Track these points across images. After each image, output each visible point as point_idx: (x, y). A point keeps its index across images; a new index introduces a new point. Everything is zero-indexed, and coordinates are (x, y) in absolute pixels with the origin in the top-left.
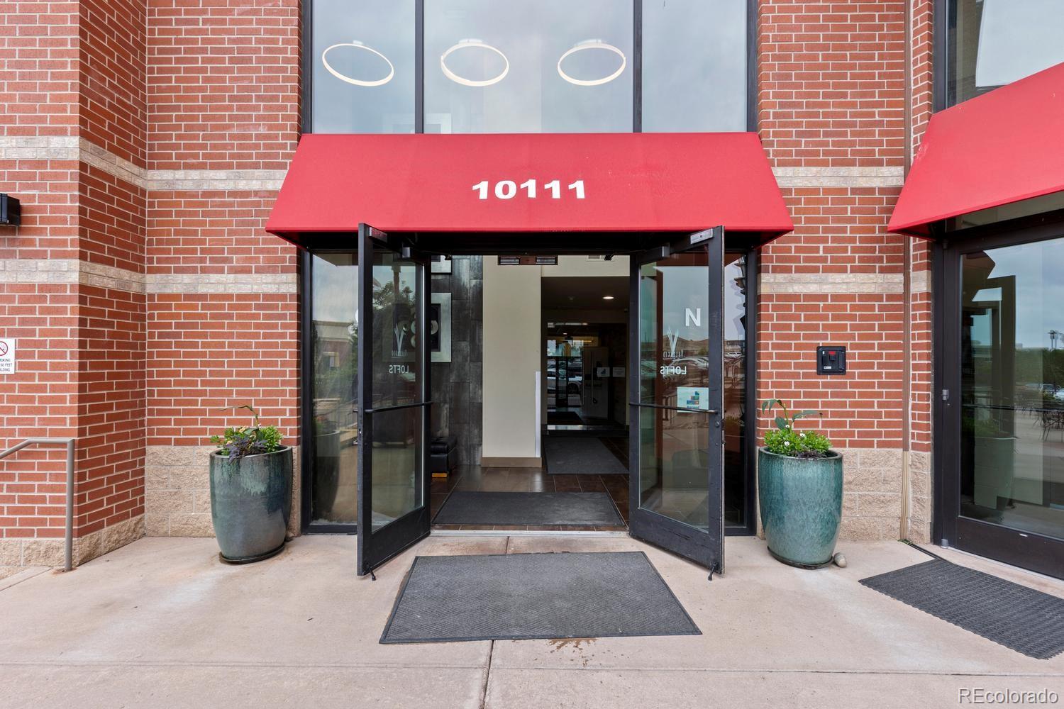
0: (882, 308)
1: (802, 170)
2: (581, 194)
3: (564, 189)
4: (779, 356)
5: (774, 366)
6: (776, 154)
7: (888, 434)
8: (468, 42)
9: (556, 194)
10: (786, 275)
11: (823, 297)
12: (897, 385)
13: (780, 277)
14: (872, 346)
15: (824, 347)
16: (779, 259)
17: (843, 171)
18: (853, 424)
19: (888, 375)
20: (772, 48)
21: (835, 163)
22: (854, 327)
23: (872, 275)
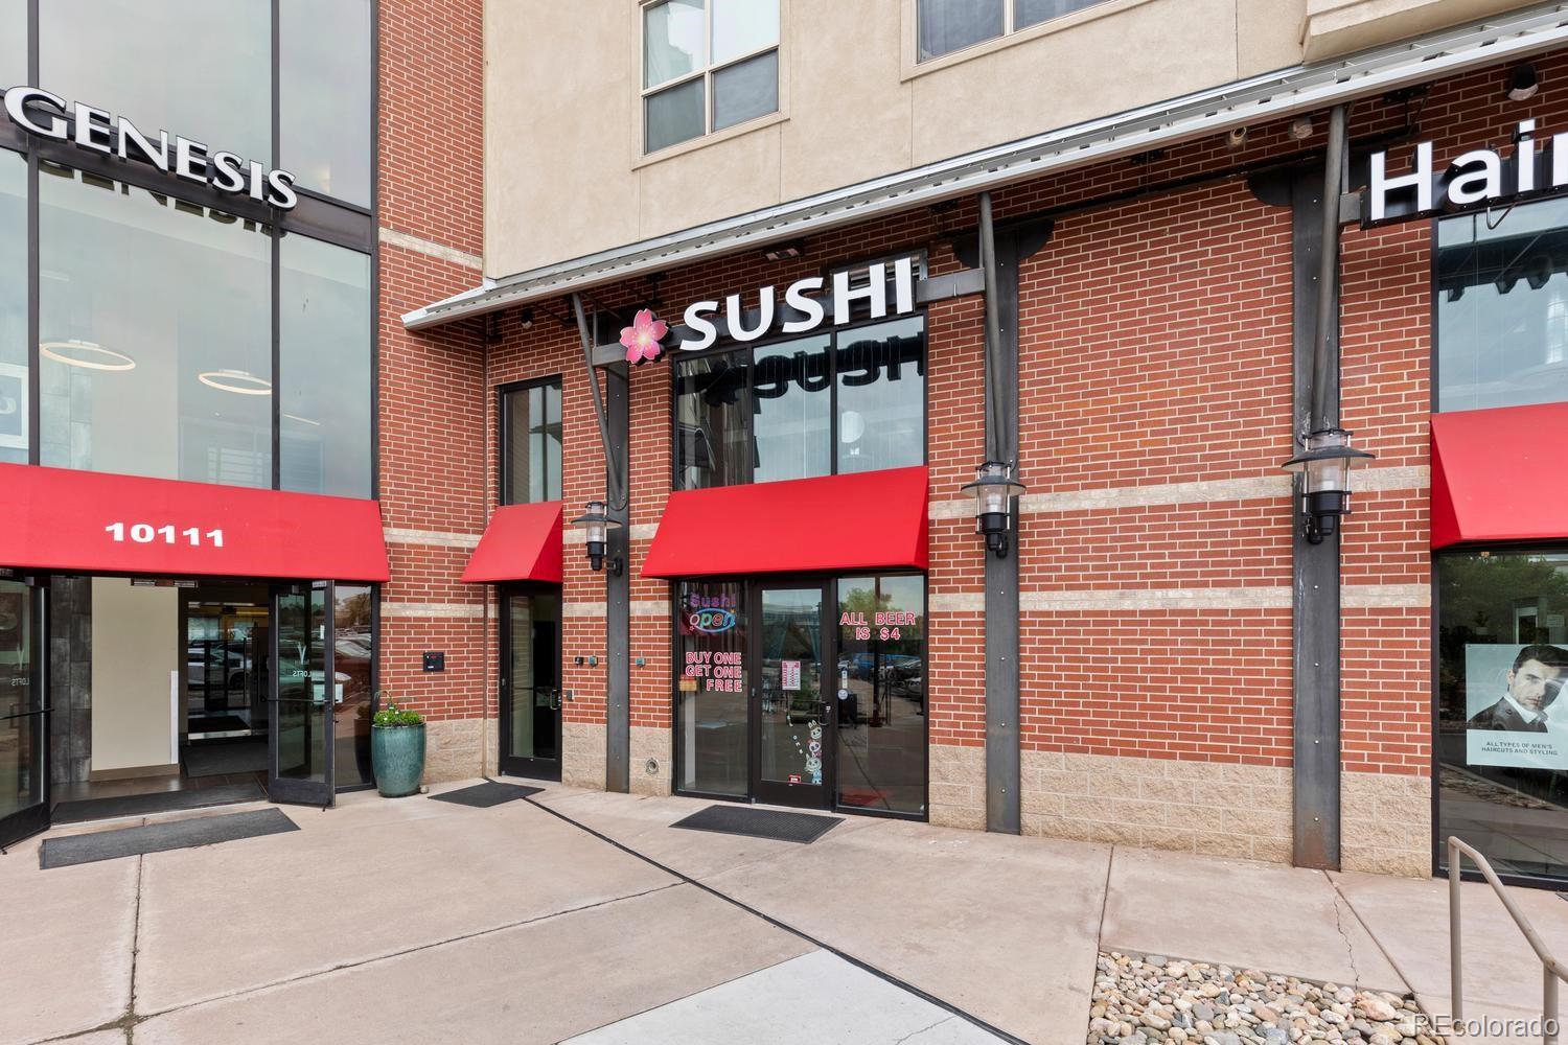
0: (469, 627)
1: (411, 532)
2: (219, 542)
3: (202, 537)
4: (394, 660)
5: (391, 667)
6: (392, 518)
7: (473, 709)
8: (81, 344)
9: (195, 541)
10: (400, 604)
11: (429, 619)
12: (479, 677)
13: (395, 605)
14: (463, 652)
15: (429, 653)
16: (394, 592)
17: (442, 534)
18: (449, 704)
19: (474, 671)
20: (389, 444)
21: (436, 529)
22: (450, 640)
23: (462, 605)
